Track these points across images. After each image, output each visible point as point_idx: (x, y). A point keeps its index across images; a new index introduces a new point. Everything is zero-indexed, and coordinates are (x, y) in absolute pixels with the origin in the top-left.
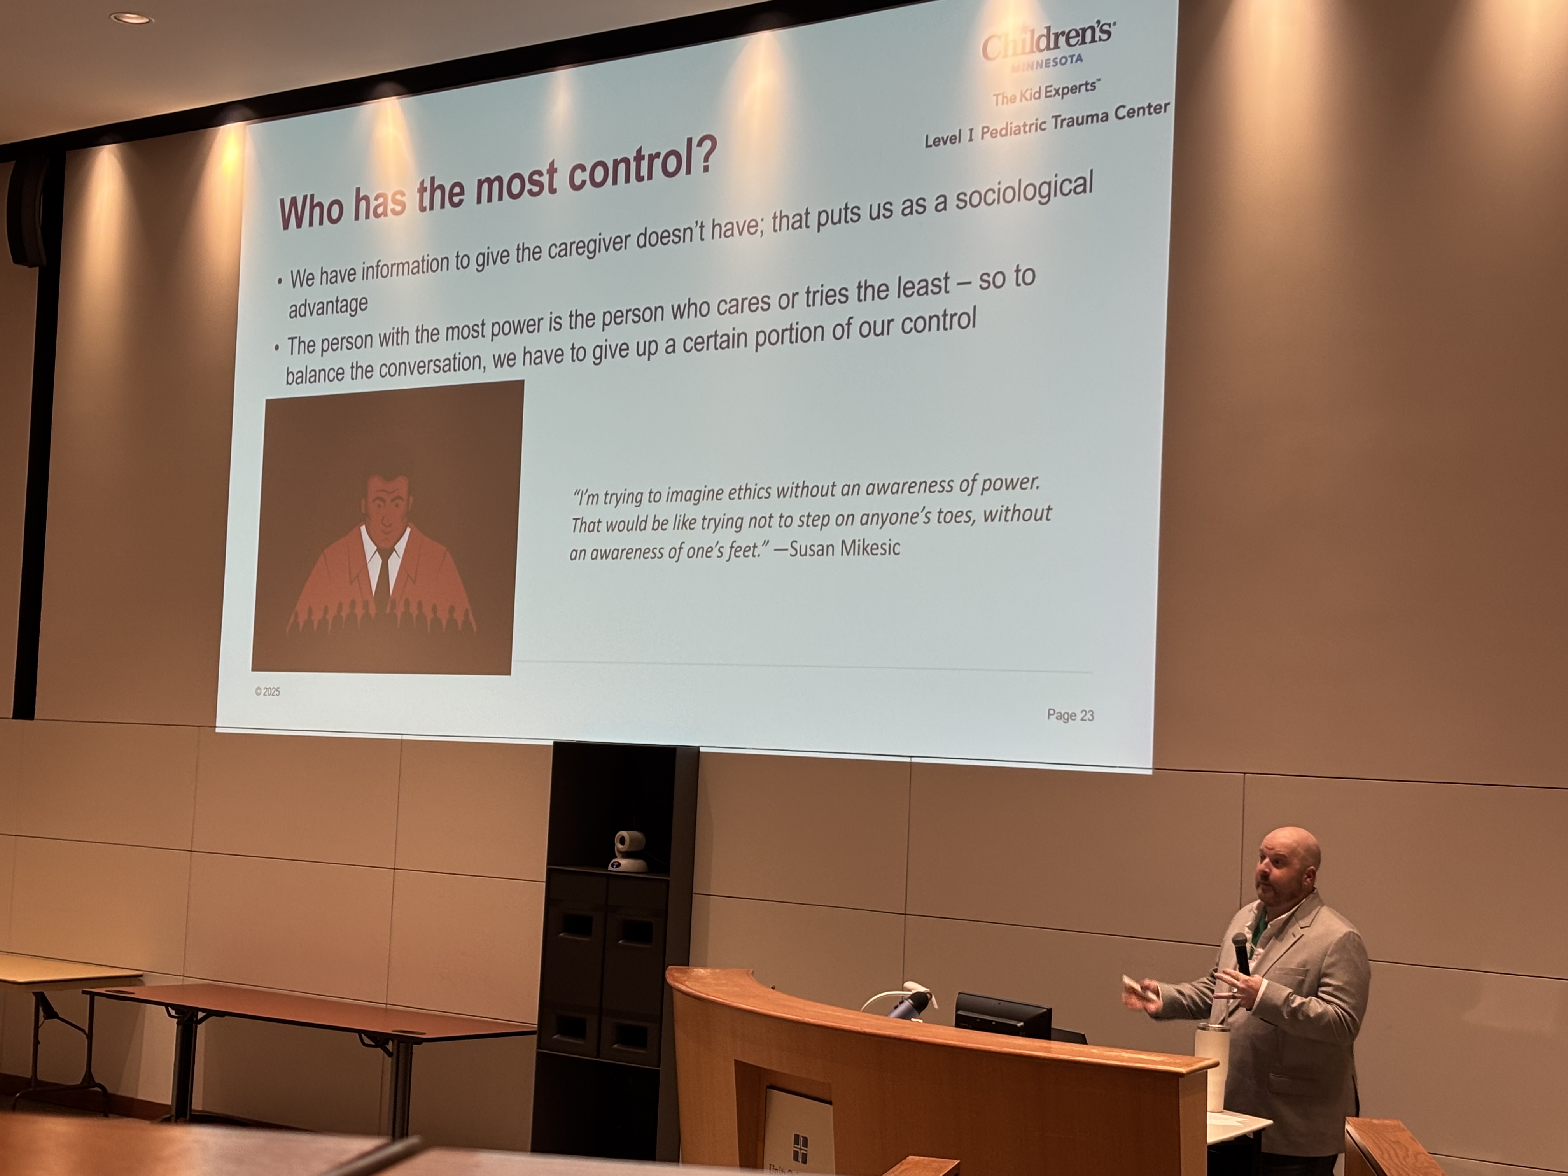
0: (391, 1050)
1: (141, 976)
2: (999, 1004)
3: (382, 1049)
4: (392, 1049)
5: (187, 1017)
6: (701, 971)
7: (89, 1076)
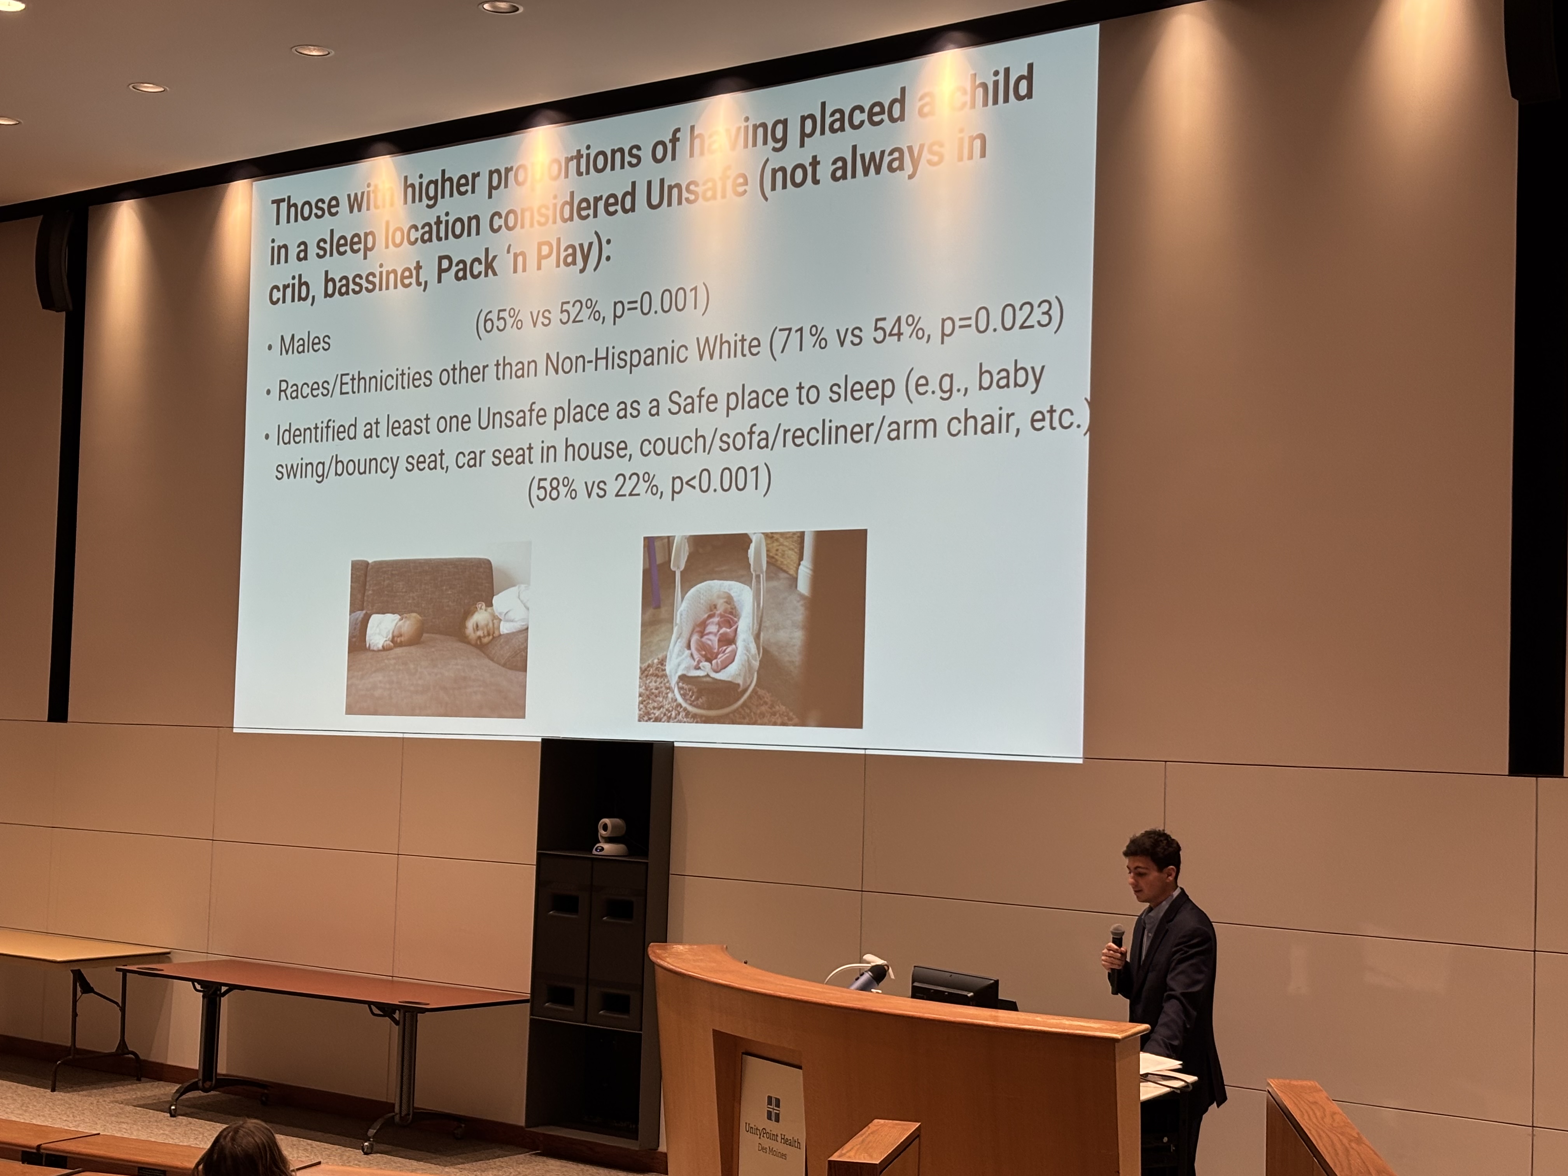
0: (398, 1019)
1: (169, 953)
2: (951, 976)
3: (390, 1018)
4: (399, 1017)
5: (213, 990)
6: (680, 948)
7: (123, 1044)
